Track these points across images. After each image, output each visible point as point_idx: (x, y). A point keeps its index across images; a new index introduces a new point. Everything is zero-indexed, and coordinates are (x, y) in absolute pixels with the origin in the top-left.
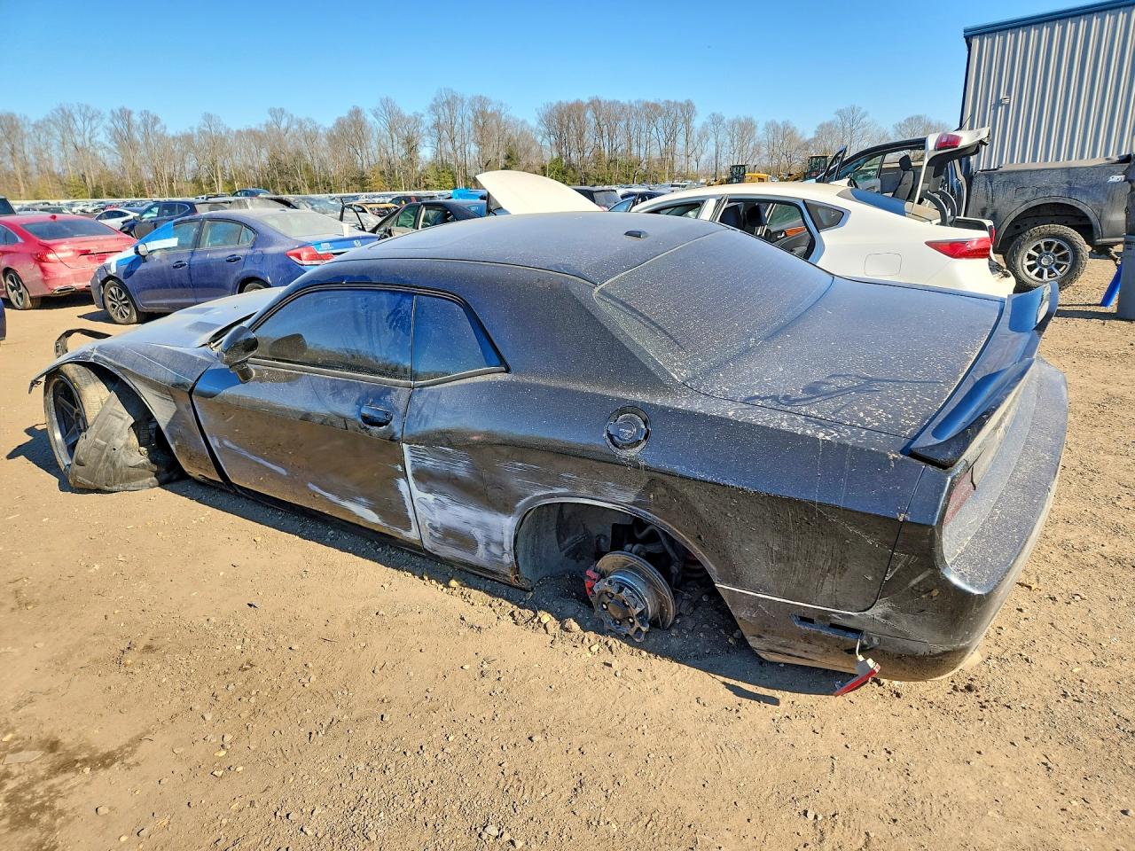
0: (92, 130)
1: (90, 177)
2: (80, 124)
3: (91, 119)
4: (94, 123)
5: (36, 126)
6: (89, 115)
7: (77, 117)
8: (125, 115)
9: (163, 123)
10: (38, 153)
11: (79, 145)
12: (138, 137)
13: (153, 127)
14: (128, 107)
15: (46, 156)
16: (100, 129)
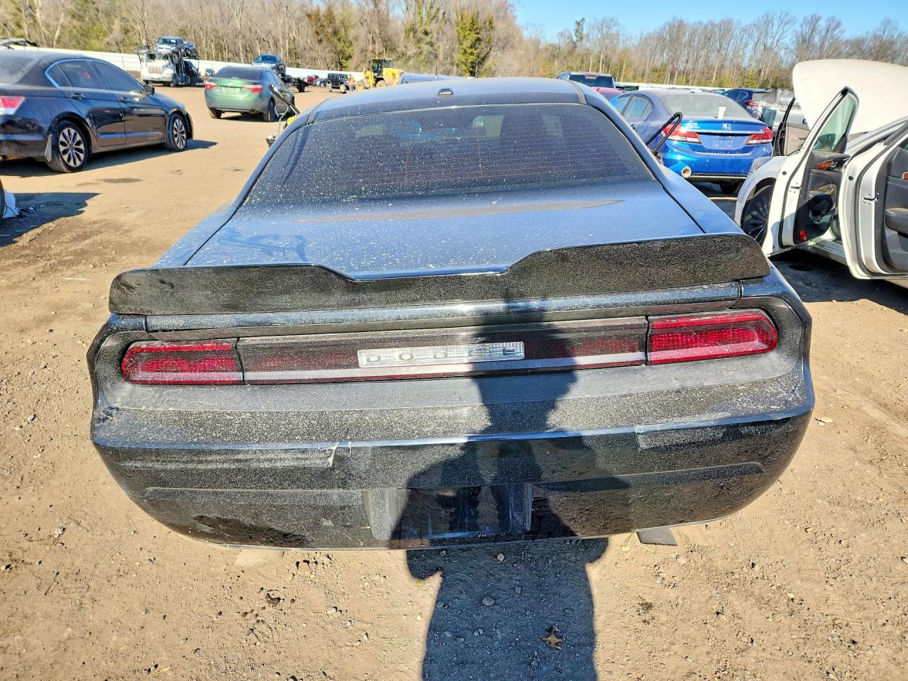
0: (783, 33)
1: (765, 72)
2: (775, 28)
3: (786, 24)
4: (787, 27)
5: (744, 30)
6: (786, 20)
7: (776, 22)
8: (815, 20)
9: (843, 28)
10: (736, 51)
11: (768, 45)
12: (817, 40)
13: (834, 30)
14: (819, 14)
15: (741, 53)
16: (789, 32)
